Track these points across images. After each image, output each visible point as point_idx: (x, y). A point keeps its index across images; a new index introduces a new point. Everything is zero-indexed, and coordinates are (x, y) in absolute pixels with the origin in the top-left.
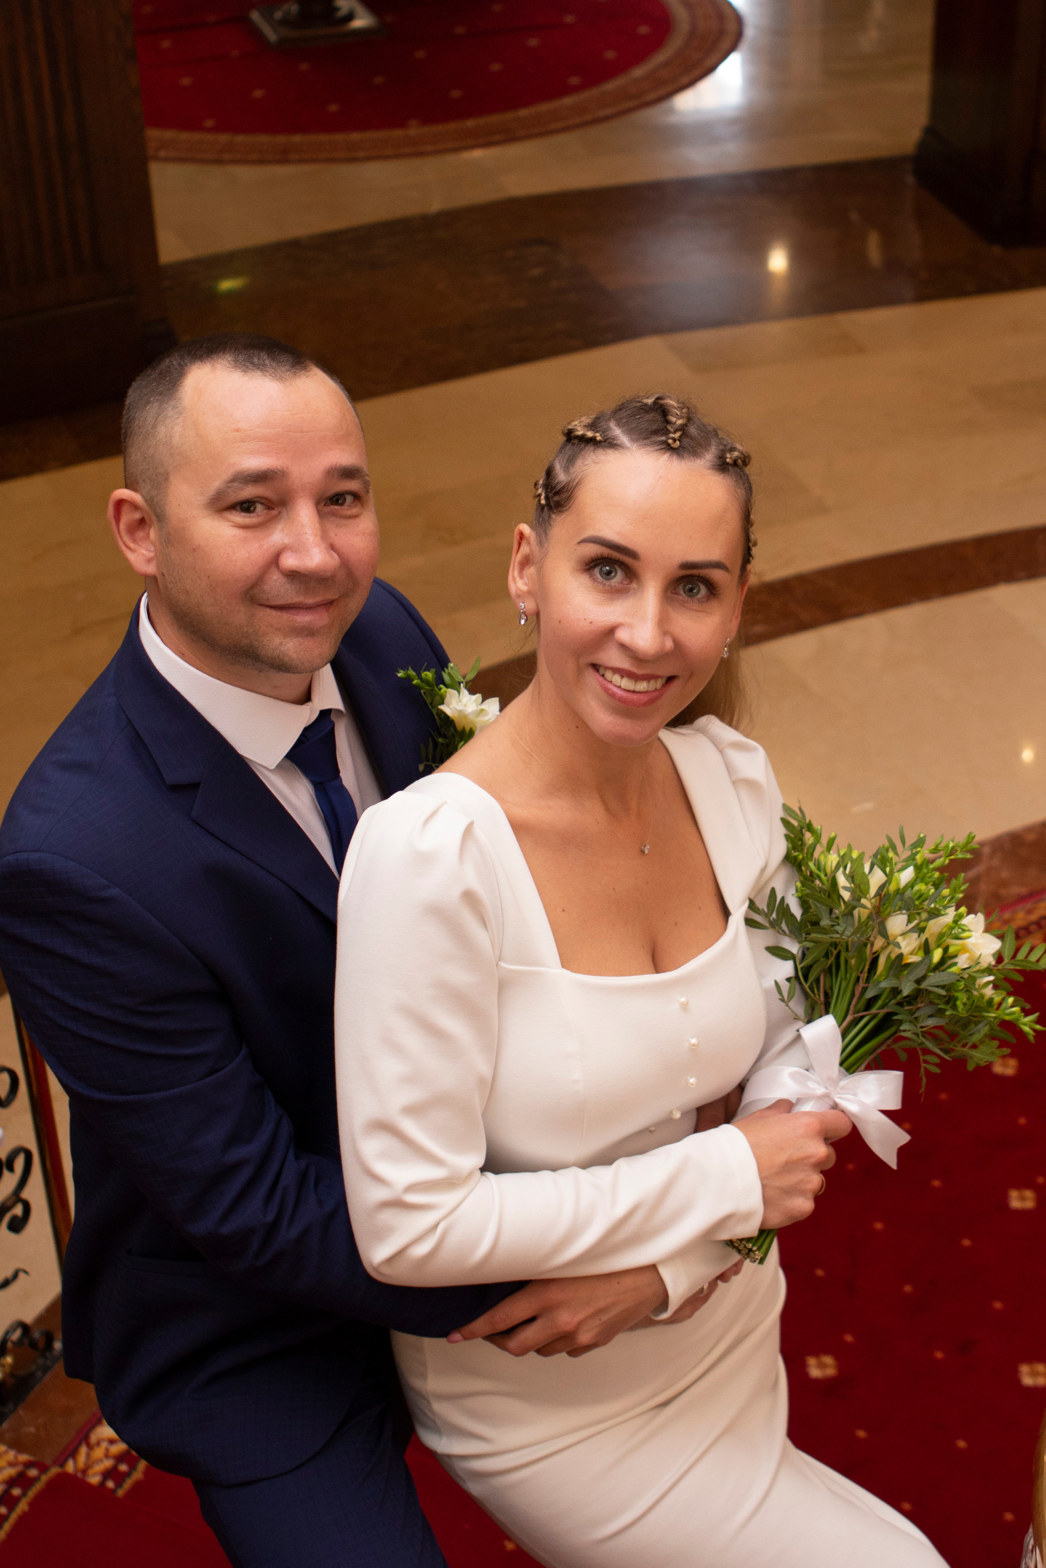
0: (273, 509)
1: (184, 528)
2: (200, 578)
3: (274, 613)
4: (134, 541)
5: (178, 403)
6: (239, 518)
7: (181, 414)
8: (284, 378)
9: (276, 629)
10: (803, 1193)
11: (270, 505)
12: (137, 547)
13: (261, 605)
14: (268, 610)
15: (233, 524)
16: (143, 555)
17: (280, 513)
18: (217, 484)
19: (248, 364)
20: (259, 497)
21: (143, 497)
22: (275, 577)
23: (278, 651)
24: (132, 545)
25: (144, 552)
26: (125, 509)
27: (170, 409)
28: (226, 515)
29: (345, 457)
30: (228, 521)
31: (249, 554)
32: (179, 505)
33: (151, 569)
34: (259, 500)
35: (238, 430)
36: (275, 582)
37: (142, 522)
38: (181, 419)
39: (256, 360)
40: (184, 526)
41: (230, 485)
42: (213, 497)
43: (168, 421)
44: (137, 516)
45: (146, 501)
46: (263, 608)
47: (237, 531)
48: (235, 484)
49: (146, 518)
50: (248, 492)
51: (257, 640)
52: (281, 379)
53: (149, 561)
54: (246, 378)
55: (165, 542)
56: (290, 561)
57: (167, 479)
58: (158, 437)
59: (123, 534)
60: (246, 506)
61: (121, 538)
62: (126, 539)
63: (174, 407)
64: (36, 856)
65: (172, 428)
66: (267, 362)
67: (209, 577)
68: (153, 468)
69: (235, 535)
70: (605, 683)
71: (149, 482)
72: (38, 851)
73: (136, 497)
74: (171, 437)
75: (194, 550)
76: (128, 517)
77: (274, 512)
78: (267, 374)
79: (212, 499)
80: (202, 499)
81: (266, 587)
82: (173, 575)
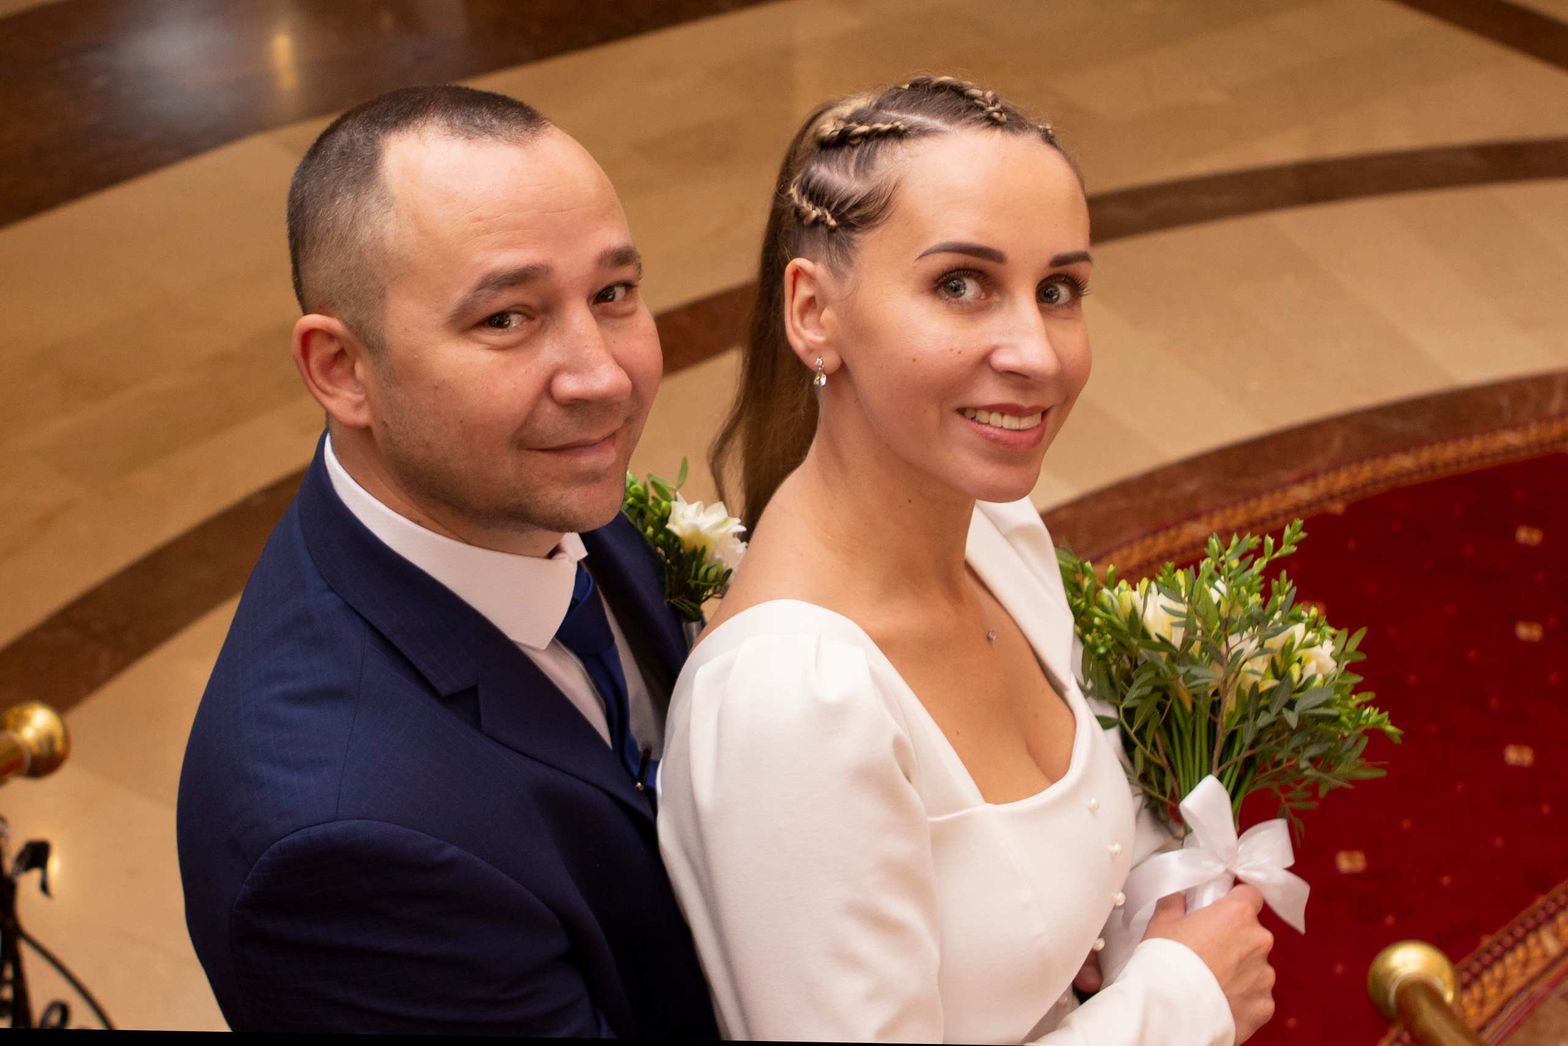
0: (533, 319)
1: (416, 359)
2: (446, 424)
3: (548, 457)
4: (331, 381)
5: (383, 191)
6: (494, 337)
7: (391, 206)
8: (523, 141)
9: (554, 479)
10: (1261, 993)
11: (528, 313)
12: (337, 390)
13: (529, 449)
14: (540, 455)
15: (488, 346)
16: (348, 399)
17: (543, 323)
18: (459, 295)
19: (470, 128)
20: (518, 305)
21: (345, 322)
22: (549, 410)
23: (558, 508)
24: (329, 388)
25: (348, 395)
26: (315, 342)
27: (372, 201)
28: (475, 334)
29: (613, 237)
30: (480, 342)
31: (515, 384)
32: (406, 329)
33: (362, 417)
34: (514, 309)
35: (479, 219)
36: (550, 418)
37: (340, 354)
38: (392, 214)
39: (479, 122)
40: (416, 357)
41: (479, 293)
42: (456, 312)
43: (373, 218)
44: (334, 348)
45: (350, 328)
46: (533, 453)
47: (494, 356)
48: (486, 291)
49: (347, 349)
50: (504, 299)
51: (528, 497)
52: (519, 142)
53: (358, 406)
54: (473, 147)
55: (384, 379)
56: (568, 386)
57: (382, 296)
58: (362, 241)
59: (316, 374)
60: (497, 320)
61: (314, 382)
62: (320, 380)
63: (379, 199)
64: (336, 827)
65: (382, 227)
66: (495, 122)
67: (461, 422)
68: (359, 283)
69: (493, 362)
70: (980, 427)
71: (352, 302)
72: (336, 819)
73: (334, 324)
74: (381, 238)
75: (436, 388)
76: (320, 351)
77: (537, 323)
78: (500, 138)
79: (455, 315)
80: (440, 317)
81: (539, 426)
82: (401, 424)
